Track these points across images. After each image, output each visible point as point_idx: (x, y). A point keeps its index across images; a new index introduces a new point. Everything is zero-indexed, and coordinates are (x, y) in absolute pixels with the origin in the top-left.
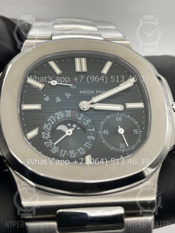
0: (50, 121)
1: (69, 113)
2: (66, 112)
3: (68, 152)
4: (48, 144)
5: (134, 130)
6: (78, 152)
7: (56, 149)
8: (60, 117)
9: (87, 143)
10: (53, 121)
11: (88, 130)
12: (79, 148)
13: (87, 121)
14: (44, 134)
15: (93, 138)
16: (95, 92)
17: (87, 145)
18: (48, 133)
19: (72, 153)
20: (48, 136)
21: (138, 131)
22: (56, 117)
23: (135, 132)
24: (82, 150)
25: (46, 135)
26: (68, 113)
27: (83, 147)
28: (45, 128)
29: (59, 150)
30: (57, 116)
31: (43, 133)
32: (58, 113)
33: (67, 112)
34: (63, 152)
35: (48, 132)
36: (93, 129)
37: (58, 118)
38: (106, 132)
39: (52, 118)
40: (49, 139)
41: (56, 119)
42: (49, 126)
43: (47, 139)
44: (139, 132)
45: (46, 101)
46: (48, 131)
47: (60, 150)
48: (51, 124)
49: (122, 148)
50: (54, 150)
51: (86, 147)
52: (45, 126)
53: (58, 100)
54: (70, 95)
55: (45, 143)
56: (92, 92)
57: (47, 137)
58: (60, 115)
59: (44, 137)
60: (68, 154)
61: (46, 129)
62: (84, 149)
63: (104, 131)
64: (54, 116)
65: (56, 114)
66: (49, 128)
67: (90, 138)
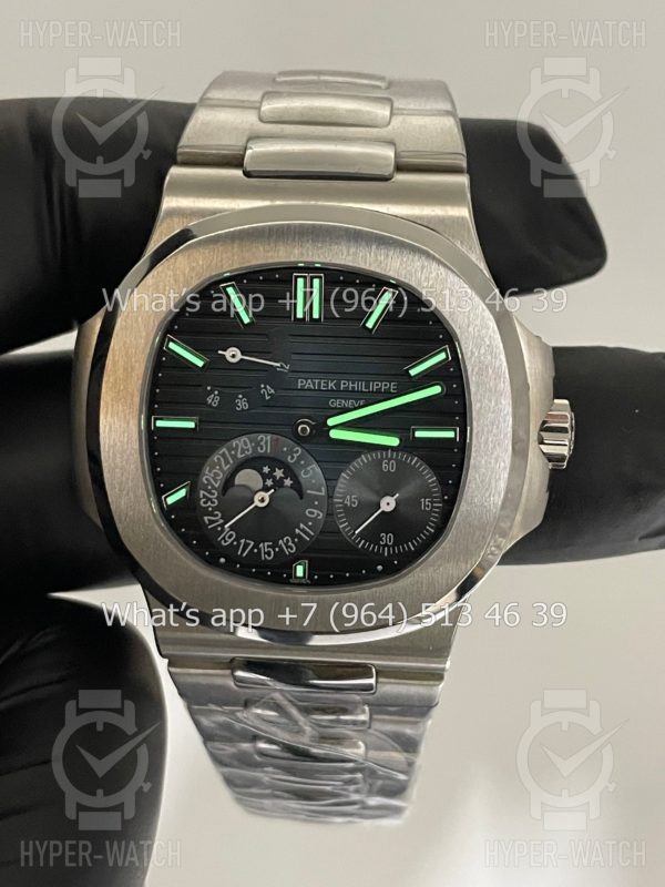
0: (219, 464)
1: (266, 443)
2: (259, 438)
3: (256, 546)
4: (211, 522)
5: (422, 500)
6: (280, 547)
7: (230, 537)
8: (243, 451)
9: (302, 526)
10: (227, 462)
11: (309, 492)
12: (282, 538)
13: (309, 469)
14: (204, 496)
15: (318, 515)
16: (338, 385)
17: (303, 531)
18: (213, 494)
19: (267, 550)
20: (213, 503)
21: (432, 502)
22: (233, 452)
23: (425, 506)
24: (290, 544)
26: (262, 443)
27: (294, 536)
28: (207, 479)
29: (235, 540)
30: (236, 449)
31: (201, 493)
32: (239, 440)
33: (262, 439)
34: (246, 545)
35: (214, 491)
36: (321, 492)
37: (239, 456)
38: (352, 501)
39: (223, 455)
40: (215, 509)
41: (234, 457)
42: (216, 475)
43: (210, 509)
44: (433, 507)
45: (210, 406)
46: (213, 488)
47: (237, 539)
48: (221, 469)
49: (386, 545)
50: (224, 538)
51: (299, 537)
52: (208, 475)
53: (242, 404)
54: (273, 391)
55: (206, 518)
56: (331, 385)
57: (209, 503)
58: (245, 447)
59: (205, 503)
60: (256, 551)
61: (209, 483)
62: (293, 542)
63: (348, 497)
64: (229, 450)
65: (234, 443)
66: (216, 481)
67: (311, 513)
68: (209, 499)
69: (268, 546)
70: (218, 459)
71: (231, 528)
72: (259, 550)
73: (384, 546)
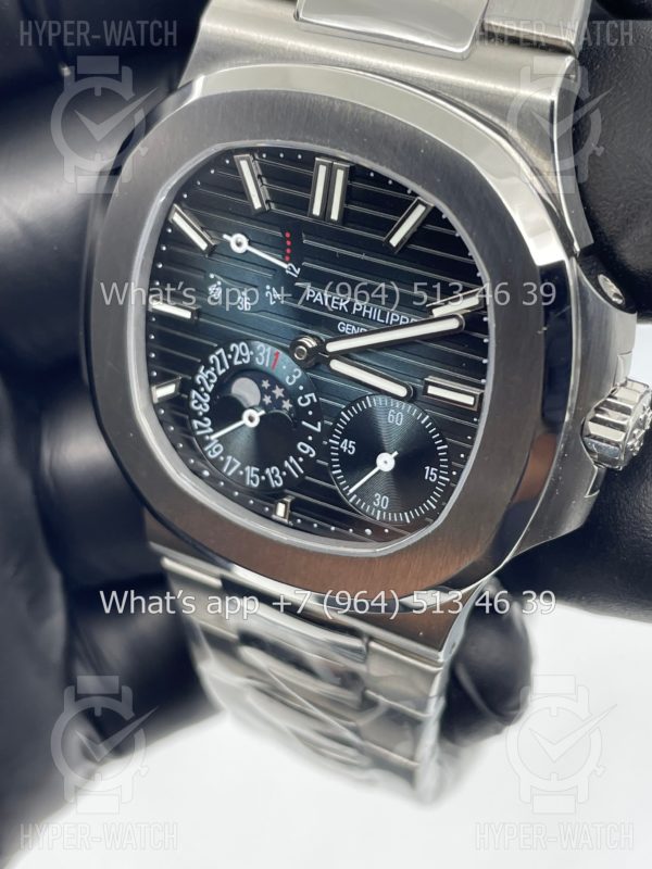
0: (214, 365)
1: (266, 354)
2: (258, 347)
3: (242, 468)
4: (200, 428)
5: (428, 468)
6: (267, 476)
7: (217, 450)
8: (240, 358)
9: (292, 459)
10: (222, 366)
11: (304, 423)
12: (270, 467)
13: (307, 396)
14: (196, 398)
15: (311, 452)
17: (292, 465)
18: (204, 398)
19: (253, 475)
20: (204, 407)
21: (438, 474)
22: (230, 356)
23: (429, 475)
24: (277, 475)
25: (200, 402)
26: (261, 354)
27: (282, 468)
28: (200, 380)
29: (221, 455)
30: (233, 354)
31: (194, 393)
32: (238, 344)
33: (261, 349)
34: (232, 465)
35: (206, 395)
36: (316, 426)
37: (236, 363)
38: (348, 446)
39: (220, 356)
40: (205, 415)
42: (210, 377)
43: (201, 414)
44: (438, 479)
46: (206, 391)
47: (225, 454)
48: (215, 372)
49: (380, 508)
50: (211, 449)
51: (287, 470)
52: (202, 376)
55: (196, 423)
57: (200, 407)
58: (243, 354)
59: (196, 405)
60: (241, 473)
61: (202, 385)
62: (281, 475)
63: (346, 441)
64: (227, 352)
65: (233, 346)
66: (209, 384)
67: (302, 447)
68: (200, 403)
69: (255, 472)
70: (214, 360)
71: (220, 440)
72: (245, 473)
73: (377, 509)
